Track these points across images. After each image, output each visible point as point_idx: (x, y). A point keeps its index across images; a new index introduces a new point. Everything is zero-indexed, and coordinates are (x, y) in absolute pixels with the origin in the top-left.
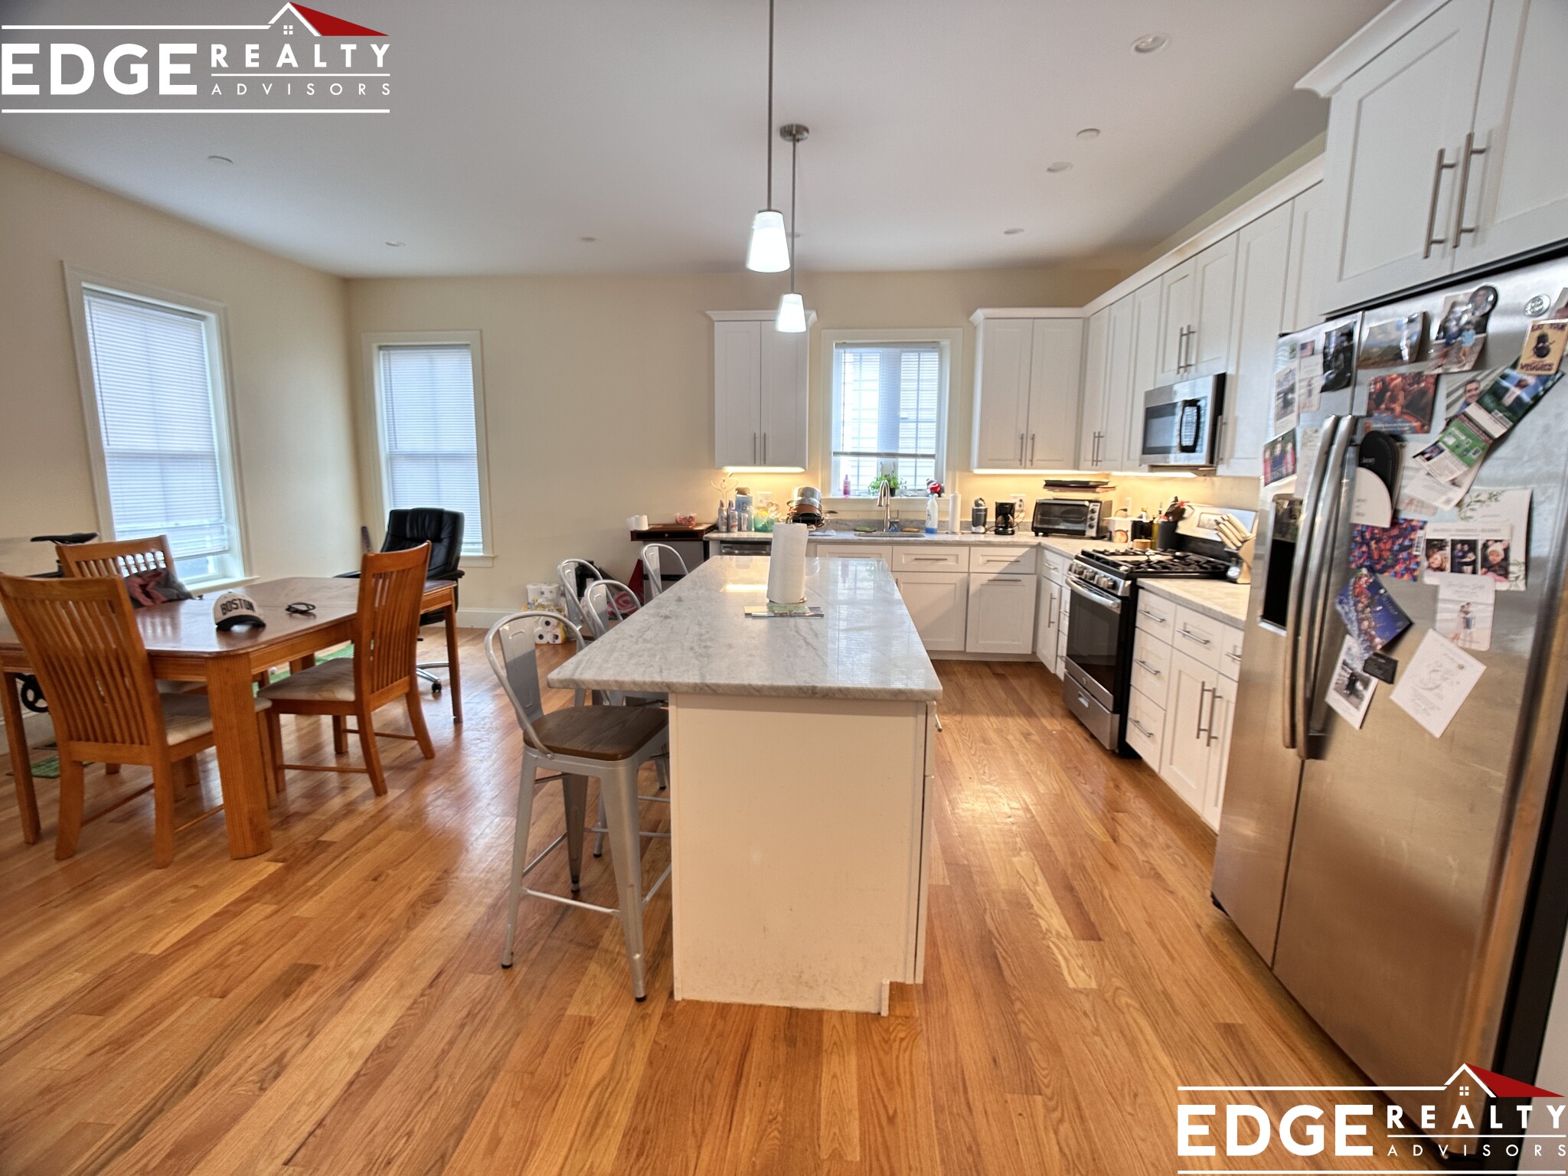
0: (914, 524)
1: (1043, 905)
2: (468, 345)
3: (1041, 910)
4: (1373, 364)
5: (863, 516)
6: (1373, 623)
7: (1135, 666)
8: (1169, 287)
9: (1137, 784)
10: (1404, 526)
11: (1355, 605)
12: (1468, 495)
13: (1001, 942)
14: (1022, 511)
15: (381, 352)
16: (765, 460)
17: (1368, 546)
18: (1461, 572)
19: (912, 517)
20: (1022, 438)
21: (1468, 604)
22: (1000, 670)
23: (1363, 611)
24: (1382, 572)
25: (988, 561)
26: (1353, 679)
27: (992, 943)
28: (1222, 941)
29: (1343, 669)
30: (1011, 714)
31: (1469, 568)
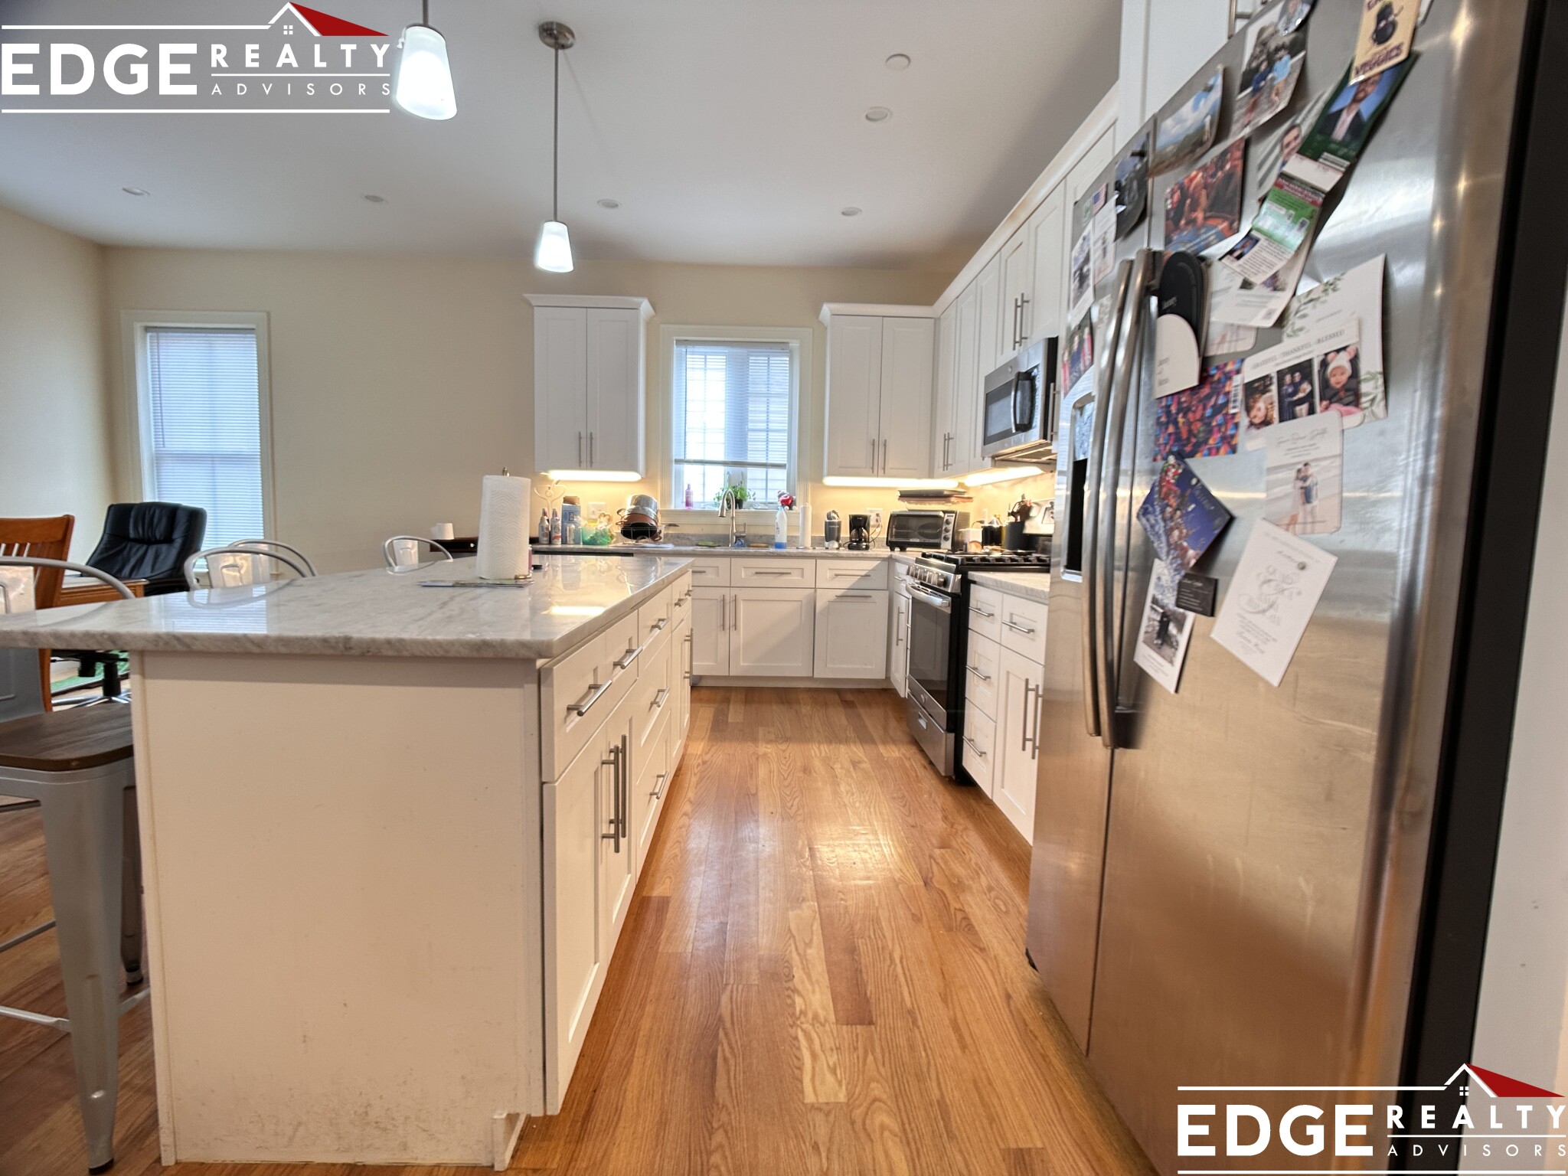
0: (764, 539)
1: (809, 975)
2: (253, 329)
3: (803, 982)
4: (1167, 167)
5: (707, 530)
6: (1185, 531)
7: (969, 674)
8: (1006, 261)
9: (972, 815)
10: (1216, 378)
11: (1163, 512)
12: (1295, 299)
13: (731, 1036)
14: (878, 526)
15: (149, 335)
16: (591, 462)
17: (1176, 423)
18: (1294, 417)
19: (762, 531)
20: (873, 444)
21: (1306, 465)
22: (849, 697)
23: (1172, 518)
24: (1192, 455)
25: (837, 575)
26: (1165, 620)
27: (716, 1035)
28: (1033, 1015)
29: (1153, 609)
30: (846, 741)
31: (1304, 408)
